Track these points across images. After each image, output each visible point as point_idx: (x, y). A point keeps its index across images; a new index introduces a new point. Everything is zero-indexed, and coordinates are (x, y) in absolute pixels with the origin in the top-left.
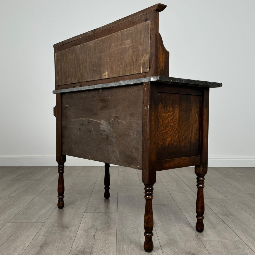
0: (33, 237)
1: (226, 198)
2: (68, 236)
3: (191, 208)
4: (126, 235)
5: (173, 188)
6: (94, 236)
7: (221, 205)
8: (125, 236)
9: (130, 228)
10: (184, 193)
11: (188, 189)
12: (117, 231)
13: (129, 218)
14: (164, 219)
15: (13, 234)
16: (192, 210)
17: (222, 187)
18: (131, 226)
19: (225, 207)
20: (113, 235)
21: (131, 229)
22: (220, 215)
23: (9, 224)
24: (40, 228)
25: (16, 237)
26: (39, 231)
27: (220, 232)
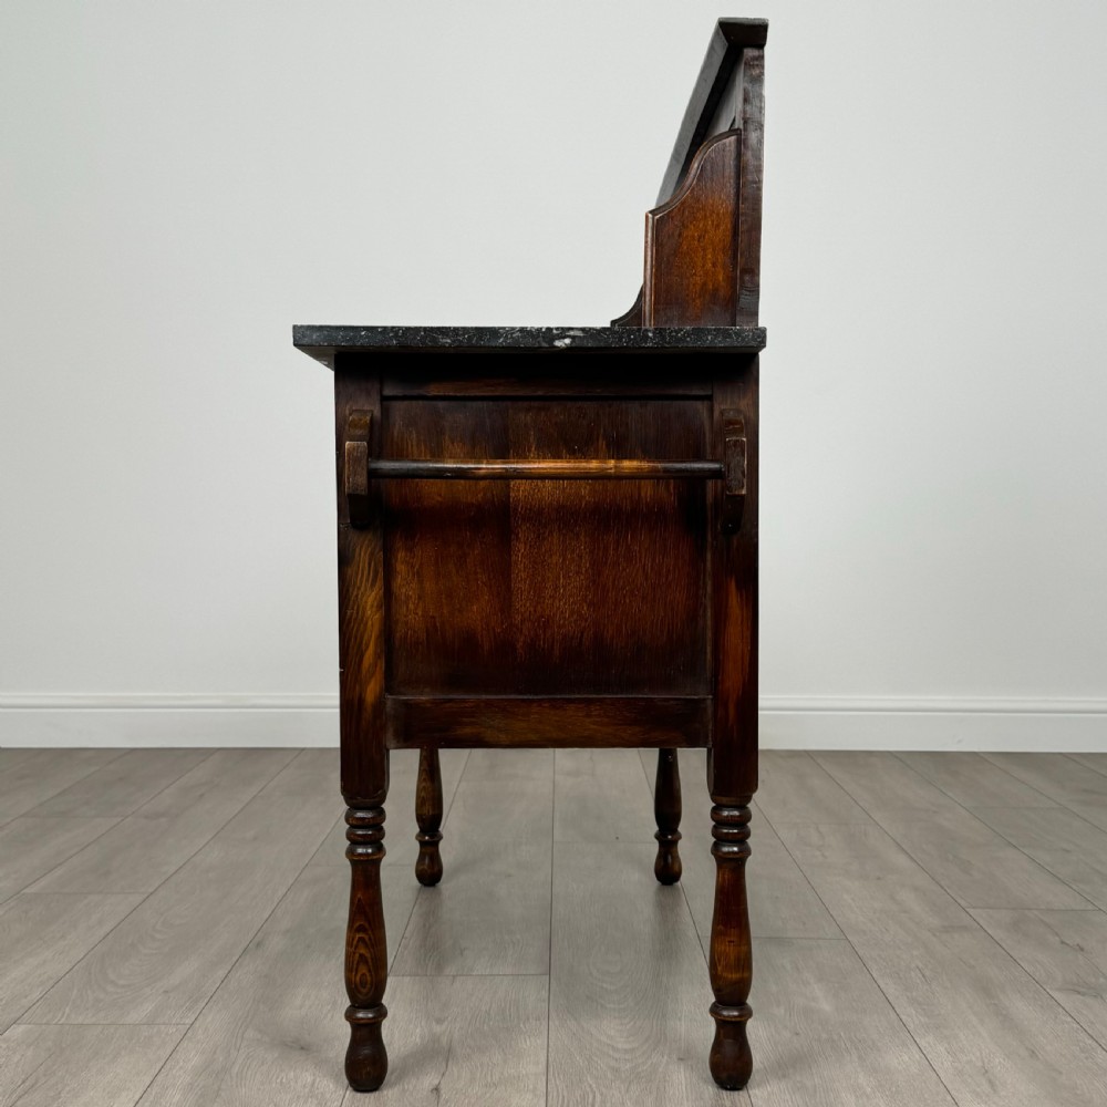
0: (137, 1097)
1: (1090, 907)
2: (307, 1090)
3: (915, 953)
4: (594, 1086)
5: (823, 855)
6: (437, 1089)
7: (1063, 942)
8: (588, 1089)
9: (611, 1053)
10: (879, 879)
11: (901, 860)
12: (551, 1069)
13: (608, 1006)
14: (783, 1011)
15: (36, 1083)
16: (920, 965)
17: (1068, 851)
18: (620, 1046)
19: (1082, 949)
20: (531, 1087)
21: (617, 1055)
22: (1059, 990)
23: (18, 1031)
24: (169, 1052)
25: (52, 1094)
26: (168, 1066)
27: (1061, 1073)
